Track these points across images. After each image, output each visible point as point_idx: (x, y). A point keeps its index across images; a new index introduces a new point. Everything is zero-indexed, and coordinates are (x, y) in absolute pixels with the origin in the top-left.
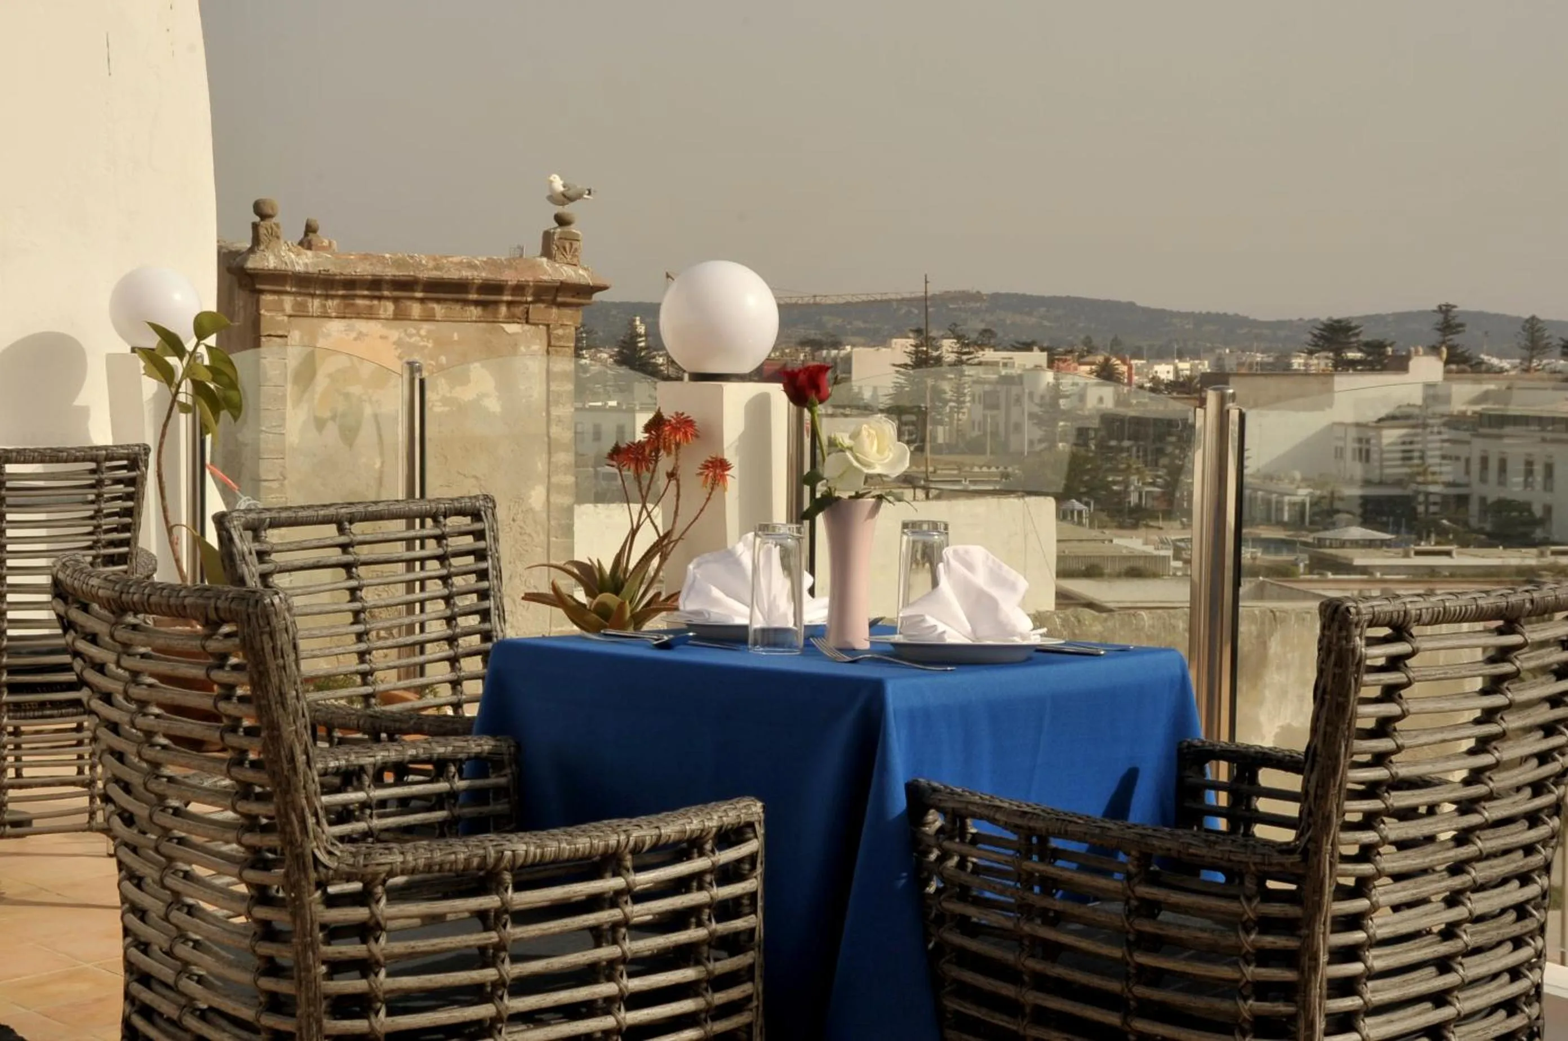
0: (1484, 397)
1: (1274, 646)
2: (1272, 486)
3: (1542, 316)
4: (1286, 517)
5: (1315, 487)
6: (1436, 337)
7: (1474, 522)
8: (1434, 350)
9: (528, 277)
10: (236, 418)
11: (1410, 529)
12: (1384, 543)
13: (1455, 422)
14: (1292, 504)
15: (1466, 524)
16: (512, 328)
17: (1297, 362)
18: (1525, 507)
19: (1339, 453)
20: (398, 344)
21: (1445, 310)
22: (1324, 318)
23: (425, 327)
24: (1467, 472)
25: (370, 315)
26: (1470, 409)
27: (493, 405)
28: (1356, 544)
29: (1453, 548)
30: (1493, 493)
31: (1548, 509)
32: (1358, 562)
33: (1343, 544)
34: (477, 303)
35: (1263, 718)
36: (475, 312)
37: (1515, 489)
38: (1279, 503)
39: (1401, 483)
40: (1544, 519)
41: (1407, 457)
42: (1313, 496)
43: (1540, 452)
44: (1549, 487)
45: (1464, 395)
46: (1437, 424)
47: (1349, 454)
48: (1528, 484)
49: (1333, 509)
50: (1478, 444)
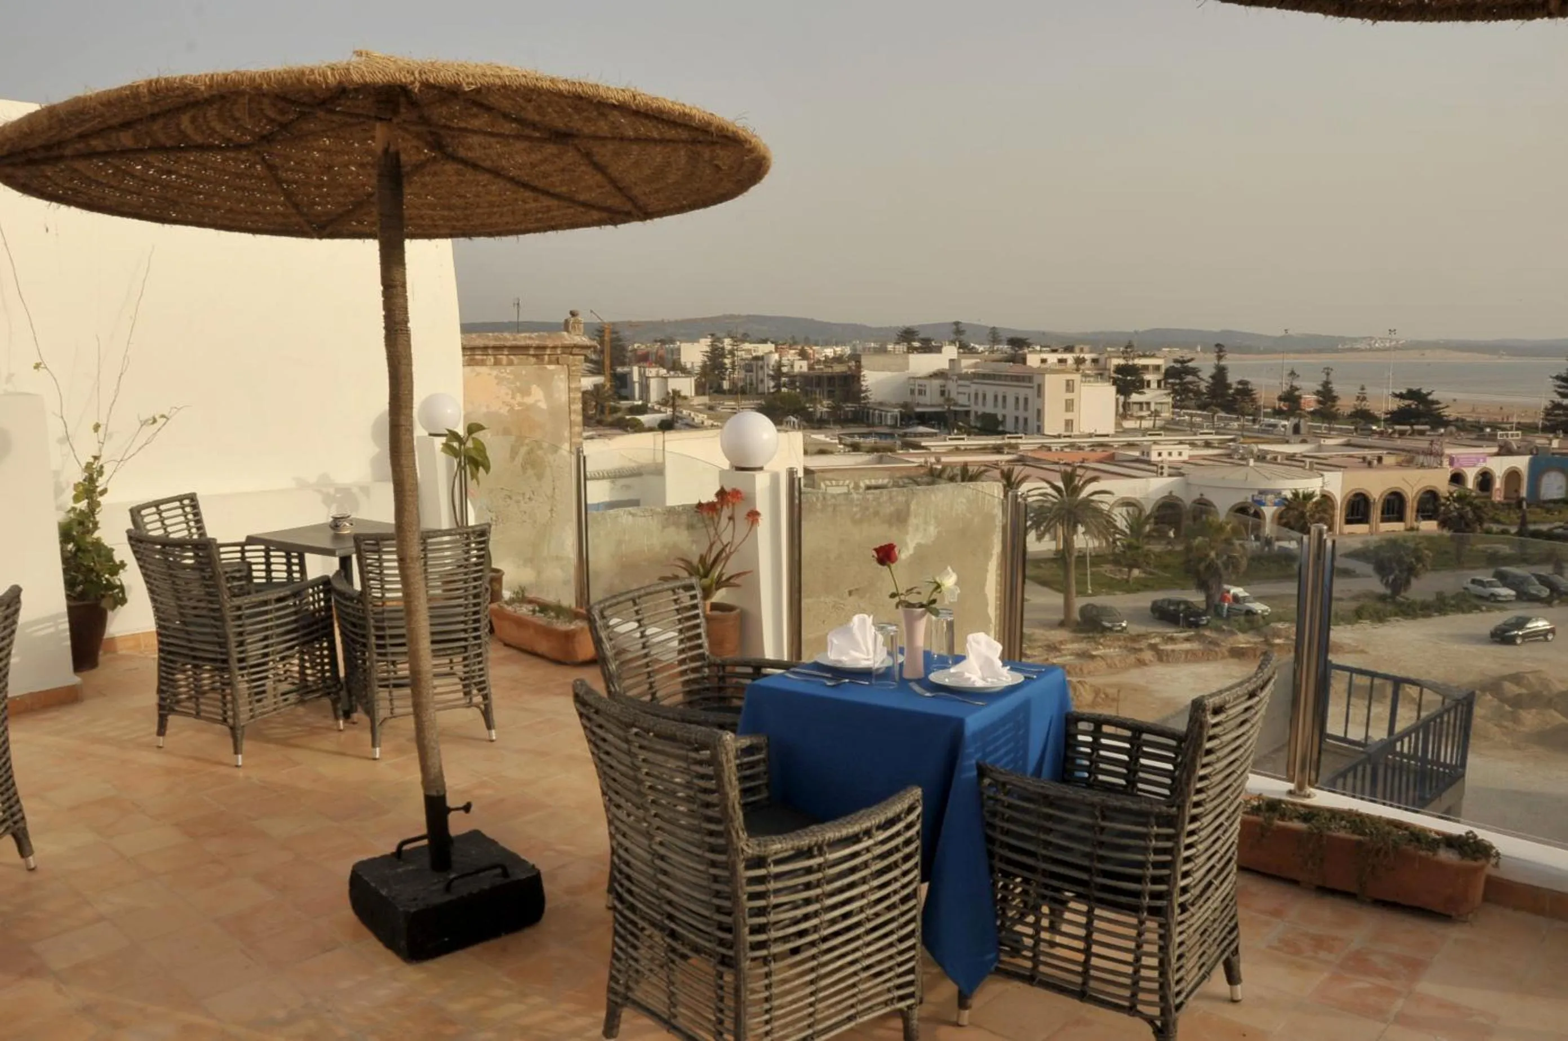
0: (975, 366)
1: (913, 507)
2: (882, 407)
3: (996, 326)
4: (889, 422)
5: (903, 407)
6: (953, 337)
7: (973, 423)
8: (952, 342)
9: (558, 343)
10: (487, 472)
11: (946, 426)
12: (935, 434)
13: (962, 377)
14: (892, 416)
15: (969, 424)
16: (551, 367)
17: (890, 347)
18: (994, 416)
19: (912, 392)
20: (496, 377)
21: (957, 324)
22: (901, 325)
23: (509, 369)
24: (969, 400)
25: (482, 363)
26: (970, 371)
27: (543, 405)
28: (922, 435)
29: (965, 436)
30: (981, 409)
31: (1004, 416)
32: (923, 444)
33: (916, 435)
34: (534, 356)
35: (908, 540)
36: (533, 360)
37: (989, 409)
38: (886, 416)
39: (940, 405)
40: (1003, 422)
41: (943, 393)
42: (901, 412)
43: (1000, 391)
44: (1004, 407)
45: (967, 364)
46: (955, 378)
47: (916, 392)
48: (996, 405)
49: (910, 418)
50: (974, 387)
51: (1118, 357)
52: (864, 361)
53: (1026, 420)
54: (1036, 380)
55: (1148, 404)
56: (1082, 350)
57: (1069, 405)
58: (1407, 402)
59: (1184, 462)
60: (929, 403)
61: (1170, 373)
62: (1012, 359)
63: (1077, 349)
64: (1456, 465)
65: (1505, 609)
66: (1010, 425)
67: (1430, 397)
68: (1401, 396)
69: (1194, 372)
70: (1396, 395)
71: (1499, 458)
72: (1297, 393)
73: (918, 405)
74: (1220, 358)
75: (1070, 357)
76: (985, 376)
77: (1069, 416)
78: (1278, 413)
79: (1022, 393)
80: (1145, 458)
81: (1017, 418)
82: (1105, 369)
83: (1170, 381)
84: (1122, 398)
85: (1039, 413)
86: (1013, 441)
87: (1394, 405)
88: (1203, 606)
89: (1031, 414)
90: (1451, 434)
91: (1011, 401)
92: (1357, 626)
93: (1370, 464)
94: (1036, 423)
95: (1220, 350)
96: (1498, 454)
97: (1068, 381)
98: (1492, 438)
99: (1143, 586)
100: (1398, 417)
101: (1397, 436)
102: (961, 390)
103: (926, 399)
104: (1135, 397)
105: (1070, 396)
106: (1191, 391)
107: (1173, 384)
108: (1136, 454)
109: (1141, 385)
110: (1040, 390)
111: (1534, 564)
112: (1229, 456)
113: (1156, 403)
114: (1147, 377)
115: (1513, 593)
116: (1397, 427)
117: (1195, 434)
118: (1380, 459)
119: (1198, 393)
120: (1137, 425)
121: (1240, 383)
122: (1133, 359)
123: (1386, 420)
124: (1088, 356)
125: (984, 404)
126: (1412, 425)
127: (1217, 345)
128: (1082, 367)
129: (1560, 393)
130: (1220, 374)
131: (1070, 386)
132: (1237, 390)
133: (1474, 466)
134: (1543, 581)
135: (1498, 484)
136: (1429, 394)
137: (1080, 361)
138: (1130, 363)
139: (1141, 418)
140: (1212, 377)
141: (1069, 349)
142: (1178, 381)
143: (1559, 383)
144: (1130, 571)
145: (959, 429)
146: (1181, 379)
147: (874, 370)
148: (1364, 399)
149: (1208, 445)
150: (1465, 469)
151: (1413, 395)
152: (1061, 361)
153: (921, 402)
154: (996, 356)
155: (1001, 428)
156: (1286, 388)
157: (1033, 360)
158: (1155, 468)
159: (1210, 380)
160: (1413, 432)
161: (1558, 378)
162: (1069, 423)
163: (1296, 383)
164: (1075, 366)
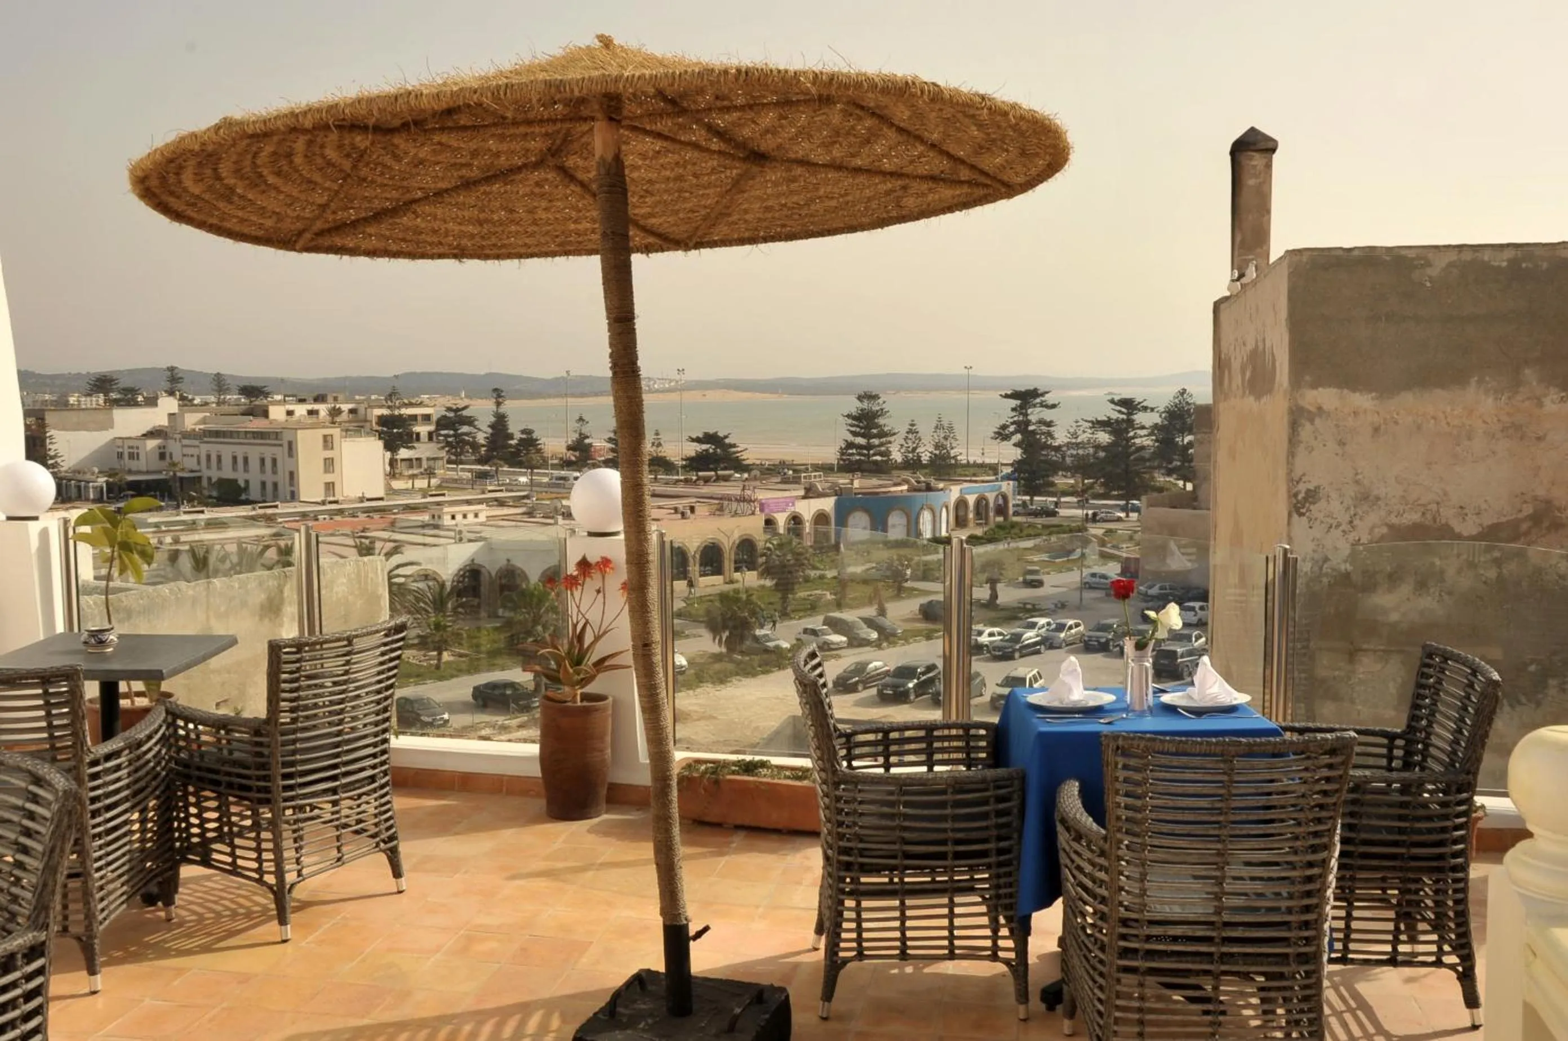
0: (204, 421)
2: (80, 477)
3: (222, 372)
4: (92, 496)
5: (110, 476)
6: (167, 385)
7: (208, 492)
8: (171, 393)
11: (172, 497)
13: (187, 435)
14: (94, 488)
15: (203, 494)
17: (72, 400)
18: (235, 481)
19: (120, 455)
21: (172, 369)
22: (92, 371)
24: (199, 463)
26: (197, 428)
29: (201, 508)
30: (215, 475)
31: (247, 482)
37: (227, 473)
38: (87, 488)
39: (160, 472)
40: (246, 489)
41: (162, 456)
42: (107, 482)
43: (240, 451)
44: (246, 470)
45: (192, 421)
46: (178, 436)
47: (126, 456)
48: (235, 468)
49: (121, 489)
50: (204, 449)
51: (381, 407)
52: (50, 418)
53: (275, 485)
54: (287, 437)
55: (419, 459)
56: (336, 399)
57: (329, 465)
58: (705, 447)
59: (481, 524)
60: (144, 469)
61: (443, 423)
62: (250, 412)
63: (330, 399)
64: (767, 511)
65: (839, 657)
66: (255, 493)
67: (727, 441)
68: (698, 440)
69: (470, 421)
70: (693, 440)
71: (806, 501)
72: (587, 441)
73: (130, 472)
74: (498, 404)
75: (323, 409)
76: (217, 434)
77: (329, 478)
78: (567, 464)
79: (268, 452)
80: (436, 522)
81: (263, 484)
82: (366, 421)
83: (443, 432)
84: (388, 454)
85: (292, 476)
86: (270, 511)
87: (692, 449)
88: (531, 687)
89: (282, 478)
90: (755, 478)
91: (254, 464)
92: (699, 690)
93: (683, 514)
94: (288, 489)
95: (498, 395)
96: (804, 497)
97: (325, 437)
98: (796, 481)
99: (455, 671)
100: (697, 463)
101: (702, 482)
102: (186, 451)
103: (141, 464)
104: (403, 453)
105: (329, 454)
106: (468, 443)
107: (447, 436)
108: (426, 518)
109: (410, 439)
110: (291, 449)
111: (857, 607)
112: (530, 514)
113: (428, 459)
114: (417, 429)
115: (844, 639)
116: (701, 474)
117: (483, 493)
118: (692, 509)
119: (475, 446)
120: (409, 485)
121: (523, 432)
122: (399, 408)
123: (684, 467)
124: (345, 407)
125: (219, 468)
126: (715, 470)
127: (495, 390)
128: (338, 419)
129: (852, 432)
130: (500, 424)
131: (328, 442)
132: (521, 440)
133: (784, 511)
134: (870, 623)
135: (808, 527)
136: (726, 437)
137: (335, 412)
138: (396, 412)
139: (413, 477)
140: (491, 426)
141: (320, 399)
142: (452, 432)
143: (850, 421)
144: (440, 654)
145: (191, 500)
146: (456, 430)
147: (64, 429)
148: (659, 445)
149: (501, 503)
150: (775, 515)
151: (710, 438)
152: (311, 413)
153: (134, 469)
154: (225, 408)
155: (243, 497)
156: (575, 436)
157: (277, 413)
158: (452, 534)
159: (490, 430)
160: (718, 479)
161: (848, 416)
162: (330, 487)
163: (585, 430)
164: (329, 418)
